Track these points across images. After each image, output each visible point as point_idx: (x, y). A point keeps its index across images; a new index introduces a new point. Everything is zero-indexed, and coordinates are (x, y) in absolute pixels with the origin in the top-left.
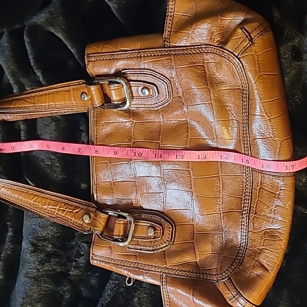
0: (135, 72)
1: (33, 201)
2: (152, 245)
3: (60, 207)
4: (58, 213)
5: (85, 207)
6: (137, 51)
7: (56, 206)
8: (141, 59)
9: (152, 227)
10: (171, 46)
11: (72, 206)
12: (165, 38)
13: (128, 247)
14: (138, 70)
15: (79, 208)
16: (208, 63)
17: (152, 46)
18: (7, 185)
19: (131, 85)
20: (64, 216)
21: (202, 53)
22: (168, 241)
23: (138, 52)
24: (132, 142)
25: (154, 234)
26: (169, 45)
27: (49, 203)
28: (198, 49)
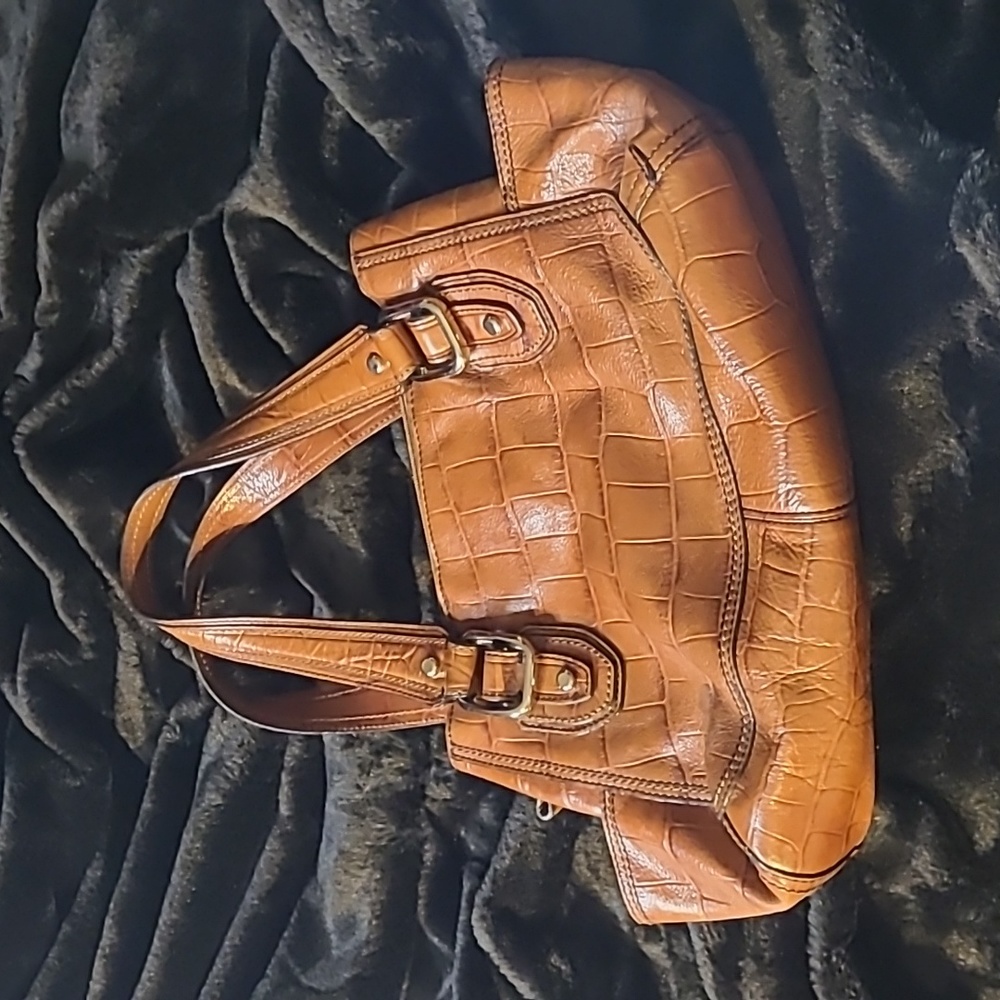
0: (461, 282)
1: (315, 655)
2: (574, 715)
3: (374, 655)
4: (374, 669)
5: (425, 641)
6: (451, 231)
7: (365, 654)
8: (462, 247)
9: (567, 667)
10: (521, 206)
11: (399, 644)
12: (505, 188)
13: (523, 723)
14: (465, 276)
15: (413, 645)
16: (612, 237)
17: (482, 212)
18: (251, 630)
19: (460, 313)
20: (386, 675)
21: (592, 213)
22: (607, 702)
23: (454, 232)
24: (499, 451)
25: (574, 685)
26: (516, 206)
27: (350, 650)
28: (583, 205)
